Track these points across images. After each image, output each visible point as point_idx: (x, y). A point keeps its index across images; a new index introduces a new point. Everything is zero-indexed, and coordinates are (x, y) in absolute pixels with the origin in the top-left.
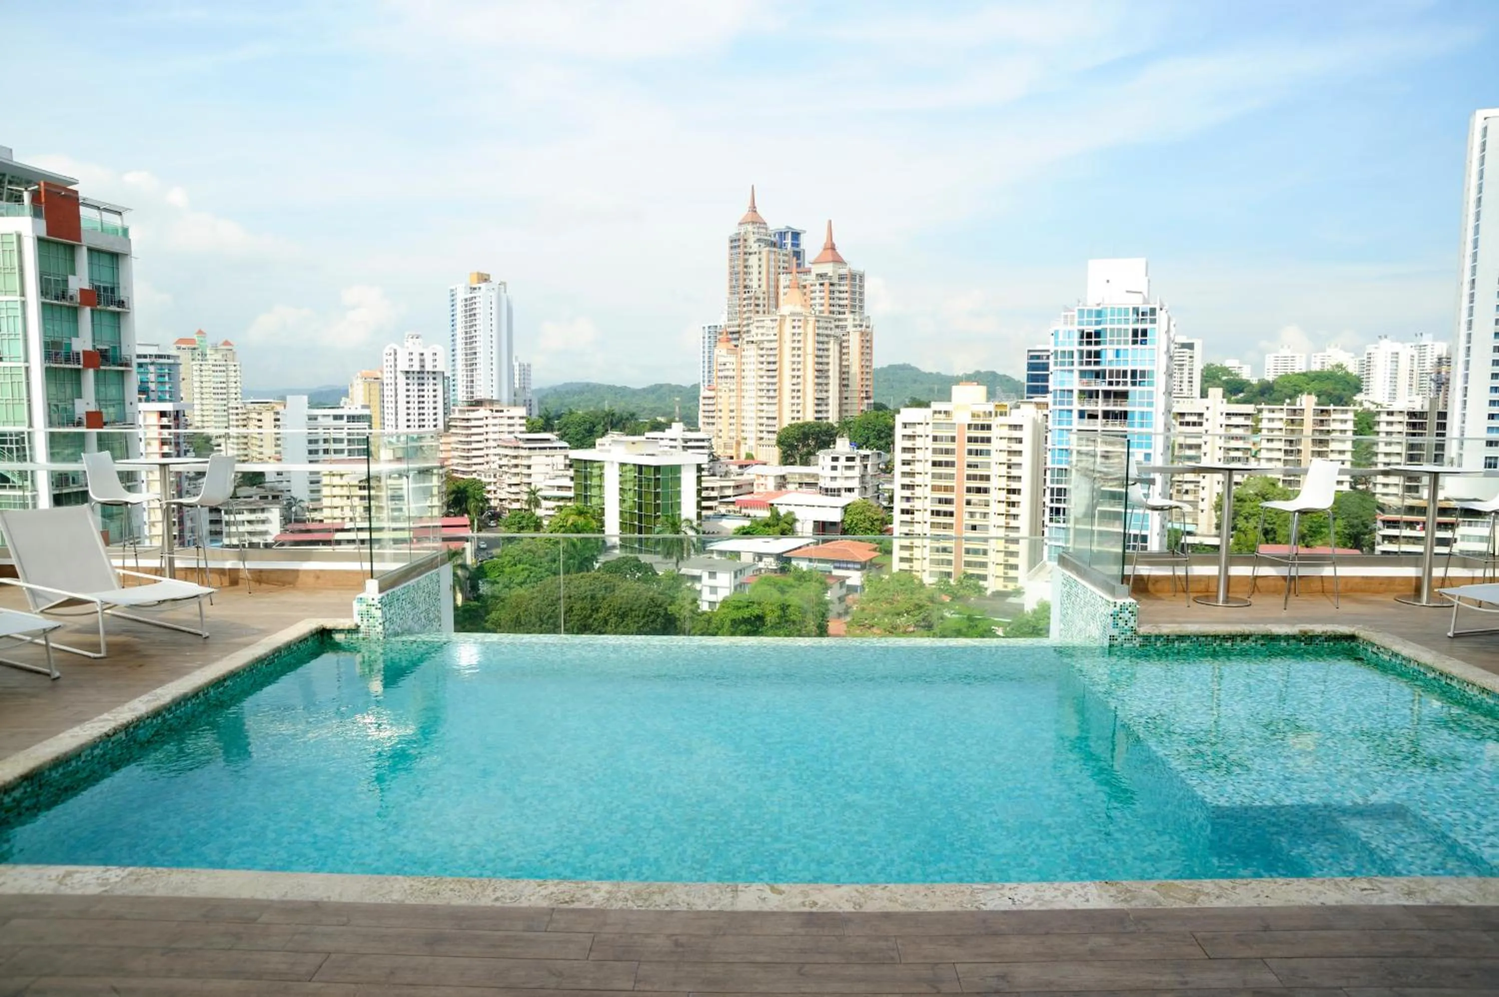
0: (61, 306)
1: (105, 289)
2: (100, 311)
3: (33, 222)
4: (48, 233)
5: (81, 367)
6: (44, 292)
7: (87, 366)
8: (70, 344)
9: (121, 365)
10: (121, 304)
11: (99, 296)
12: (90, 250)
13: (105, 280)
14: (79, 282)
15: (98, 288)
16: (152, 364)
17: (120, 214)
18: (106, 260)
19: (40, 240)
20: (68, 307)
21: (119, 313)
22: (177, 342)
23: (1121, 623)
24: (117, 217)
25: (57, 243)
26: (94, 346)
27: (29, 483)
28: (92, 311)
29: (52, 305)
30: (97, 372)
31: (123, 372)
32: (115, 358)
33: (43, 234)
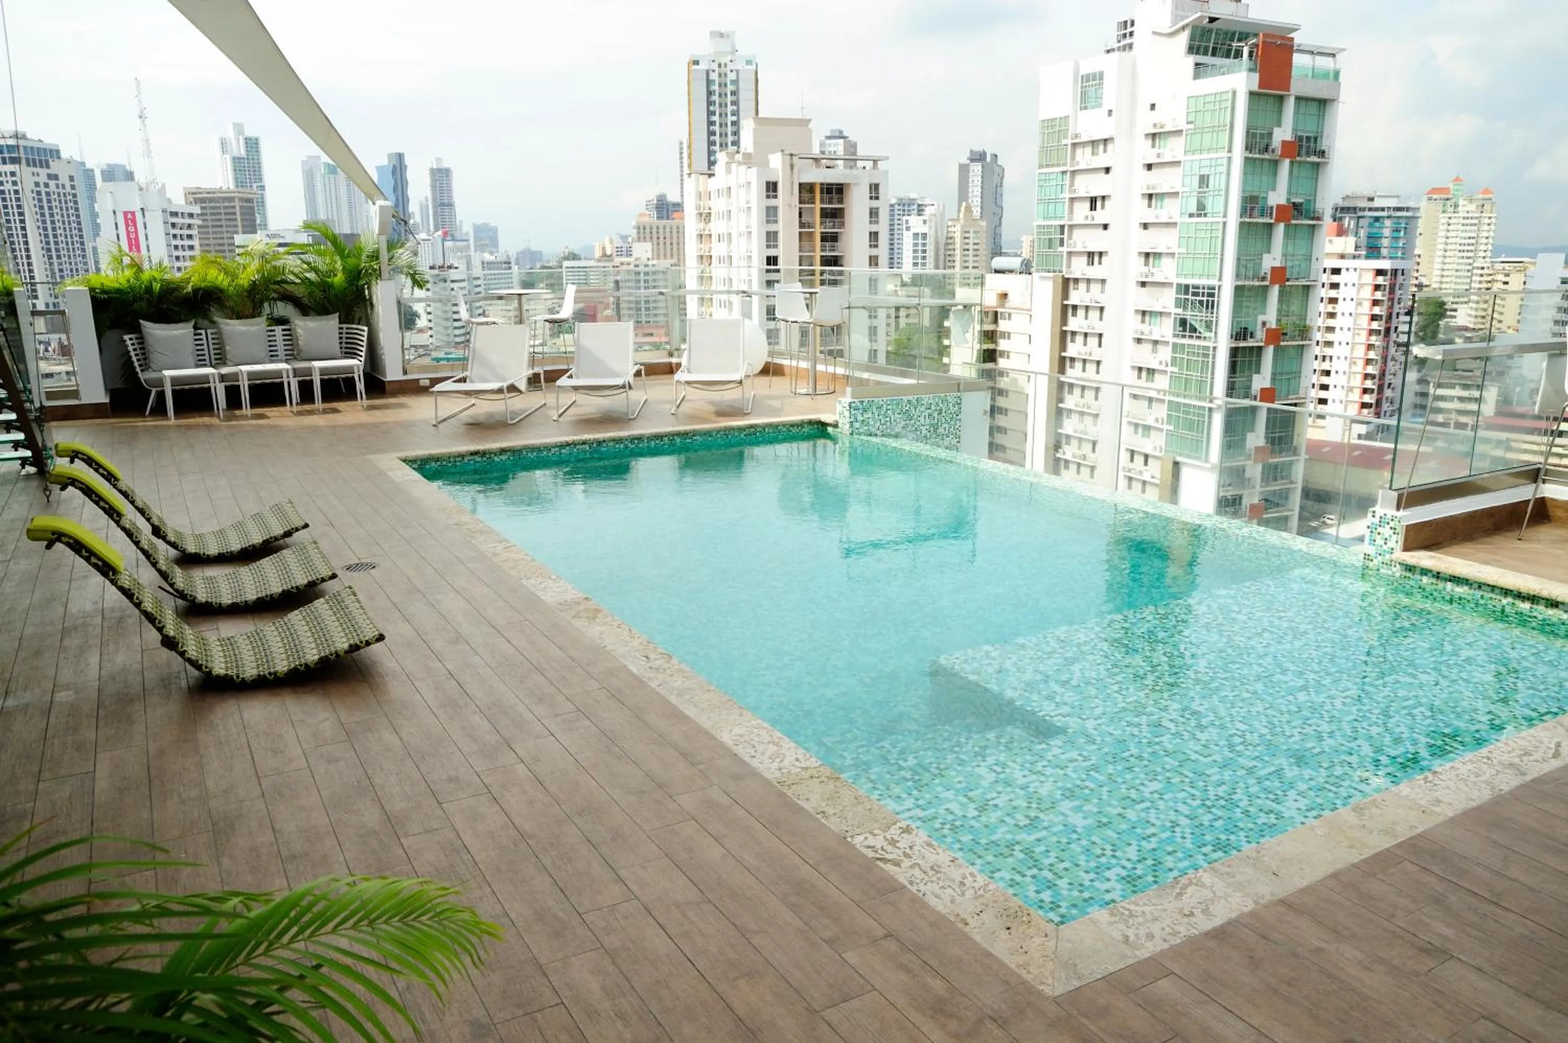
0: (1263, 160)
1: (1308, 138)
2: (1300, 162)
3: (1248, 77)
4: (1260, 86)
5: (1272, 221)
6: (1248, 147)
7: (1278, 220)
8: (1266, 198)
9: (1313, 219)
10: (1322, 153)
11: (1301, 147)
12: (1298, 99)
13: (1309, 129)
14: (1283, 134)
15: (1301, 138)
16: (1389, 217)
17: (1334, 55)
18: (1313, 107)
19: (1252, 94)
20: (1270, 161)
21: (1318, 164)
22: (1429, 193)
23: (1379, 541)
24: (1330, 59)
25: (1268, 95)
26: (1288, 200)
27: (1212, 335)
28: (1292, 163)
29: (1255, 159)
30: (1288, 226)
31: (1313, 226)
32: (1307, 211)
33: (1255, 88)
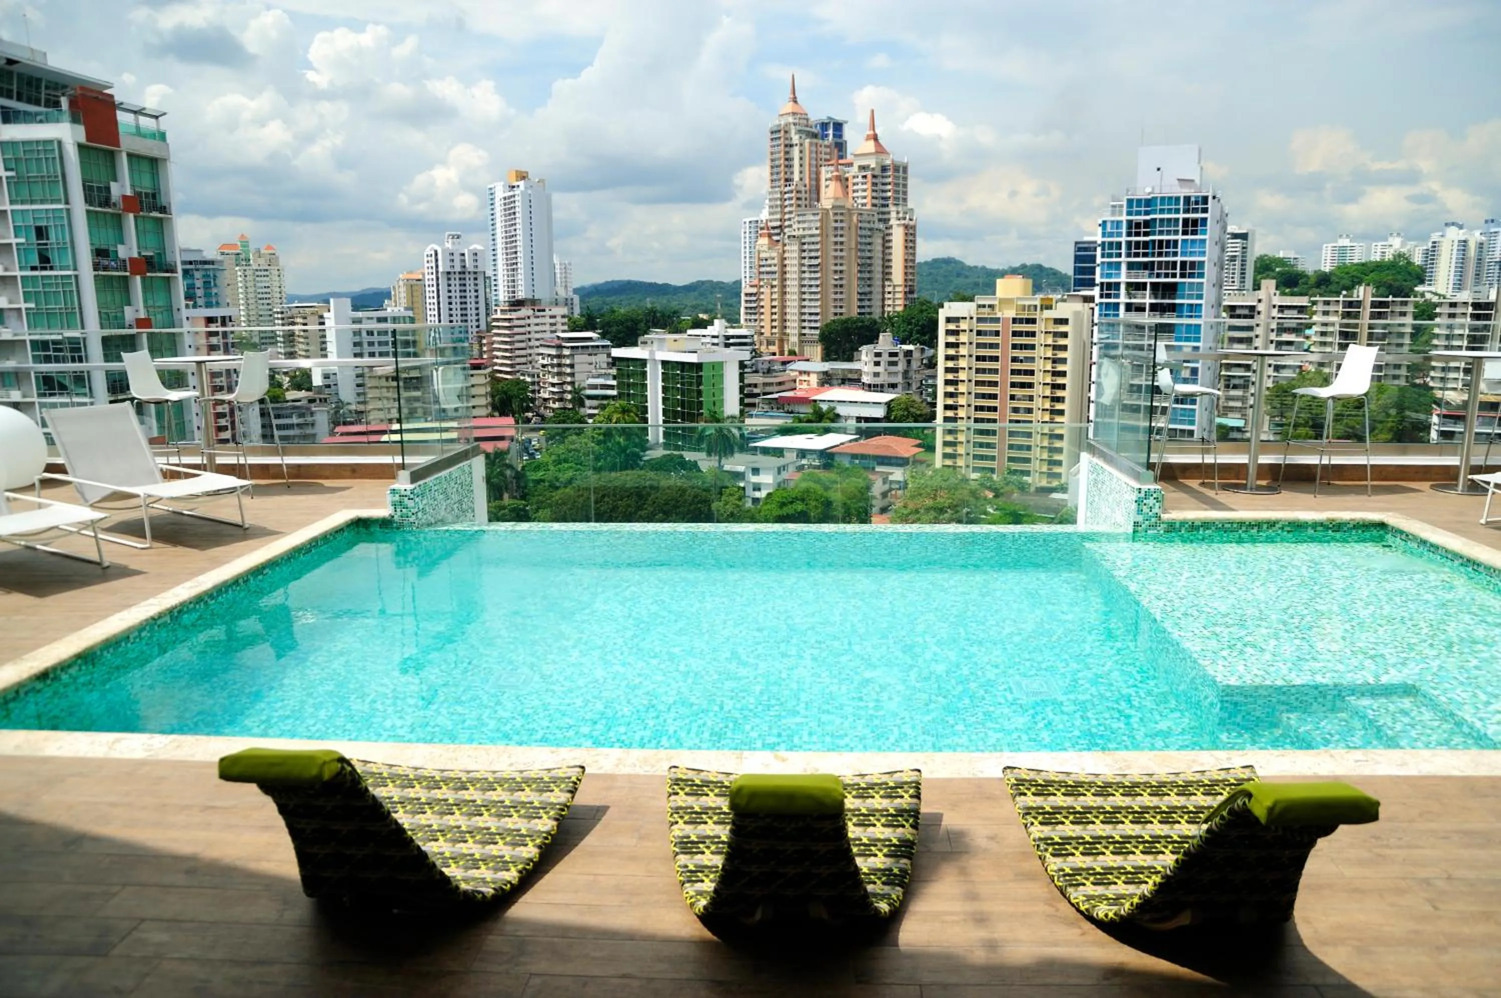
0: (105, 213)
1: (147, 195)
2: (144, 217)
3: (72, 129)
4: (89, 138)
5: (128, 274)
6: (88, 200)
7: (134, 273)
8: (116, 252)
9: (167, 272)
10: (163, 210)
11: (141, 202)
12: (130, 155)
13: (146, 185)
14: (122, 188)
15: (139, 194)
16: (197, 270)
17: (157, 117)
18: (145, 166)
19: (80, 146)
20: (112, 215)
21: (161, 219)
22: (222, 247)
23: (1146, 509)
24: (153, 120)
25: (96, 149)
26: (139, 253)
28: (135, 217)
29: (96, 212)
30: (144, 279)
31: (168, 278)
32: (160, 264)
33: (83, 139)
